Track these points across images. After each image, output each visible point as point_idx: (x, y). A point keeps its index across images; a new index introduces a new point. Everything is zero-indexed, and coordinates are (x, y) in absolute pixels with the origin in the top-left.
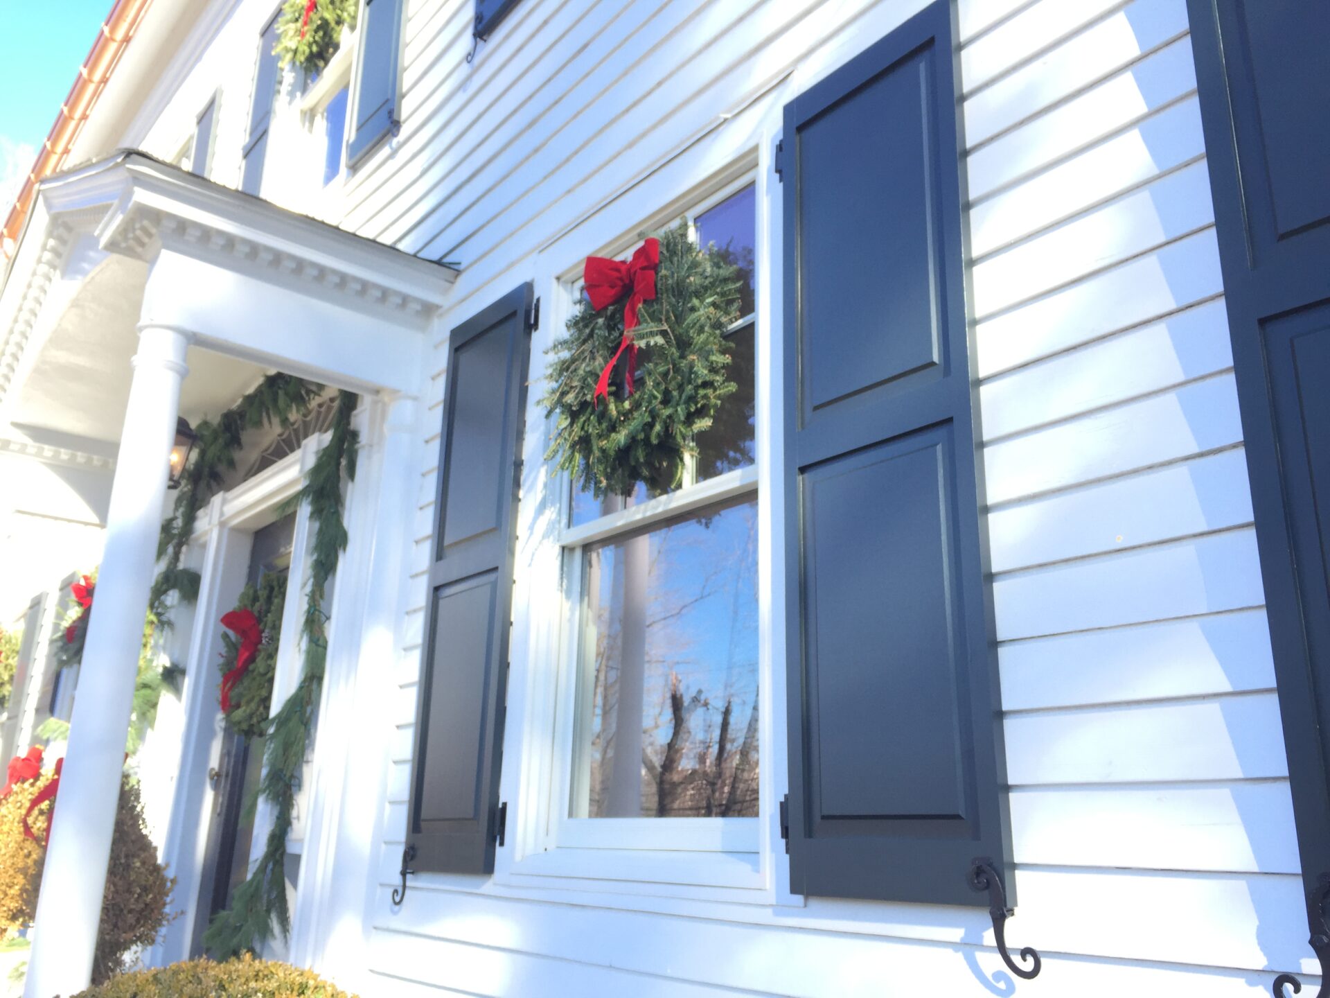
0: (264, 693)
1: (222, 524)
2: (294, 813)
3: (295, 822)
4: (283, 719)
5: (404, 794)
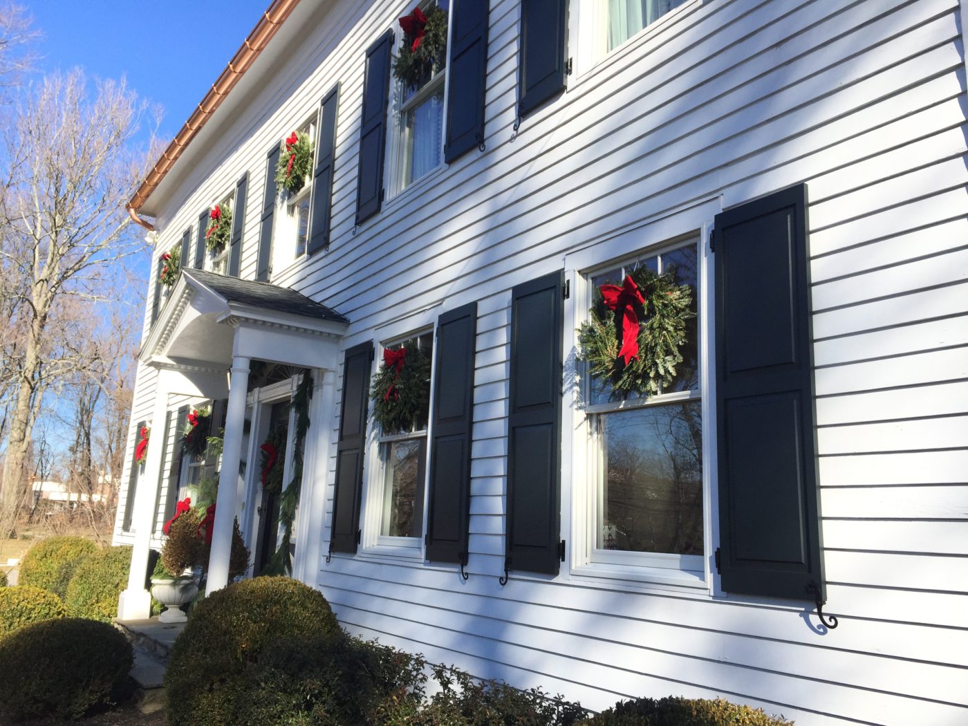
0: (279, 479)
1: (259, 402)
2: (292, 528)
3: (293, 531)
4: (287, 493)
5: (330, 524)
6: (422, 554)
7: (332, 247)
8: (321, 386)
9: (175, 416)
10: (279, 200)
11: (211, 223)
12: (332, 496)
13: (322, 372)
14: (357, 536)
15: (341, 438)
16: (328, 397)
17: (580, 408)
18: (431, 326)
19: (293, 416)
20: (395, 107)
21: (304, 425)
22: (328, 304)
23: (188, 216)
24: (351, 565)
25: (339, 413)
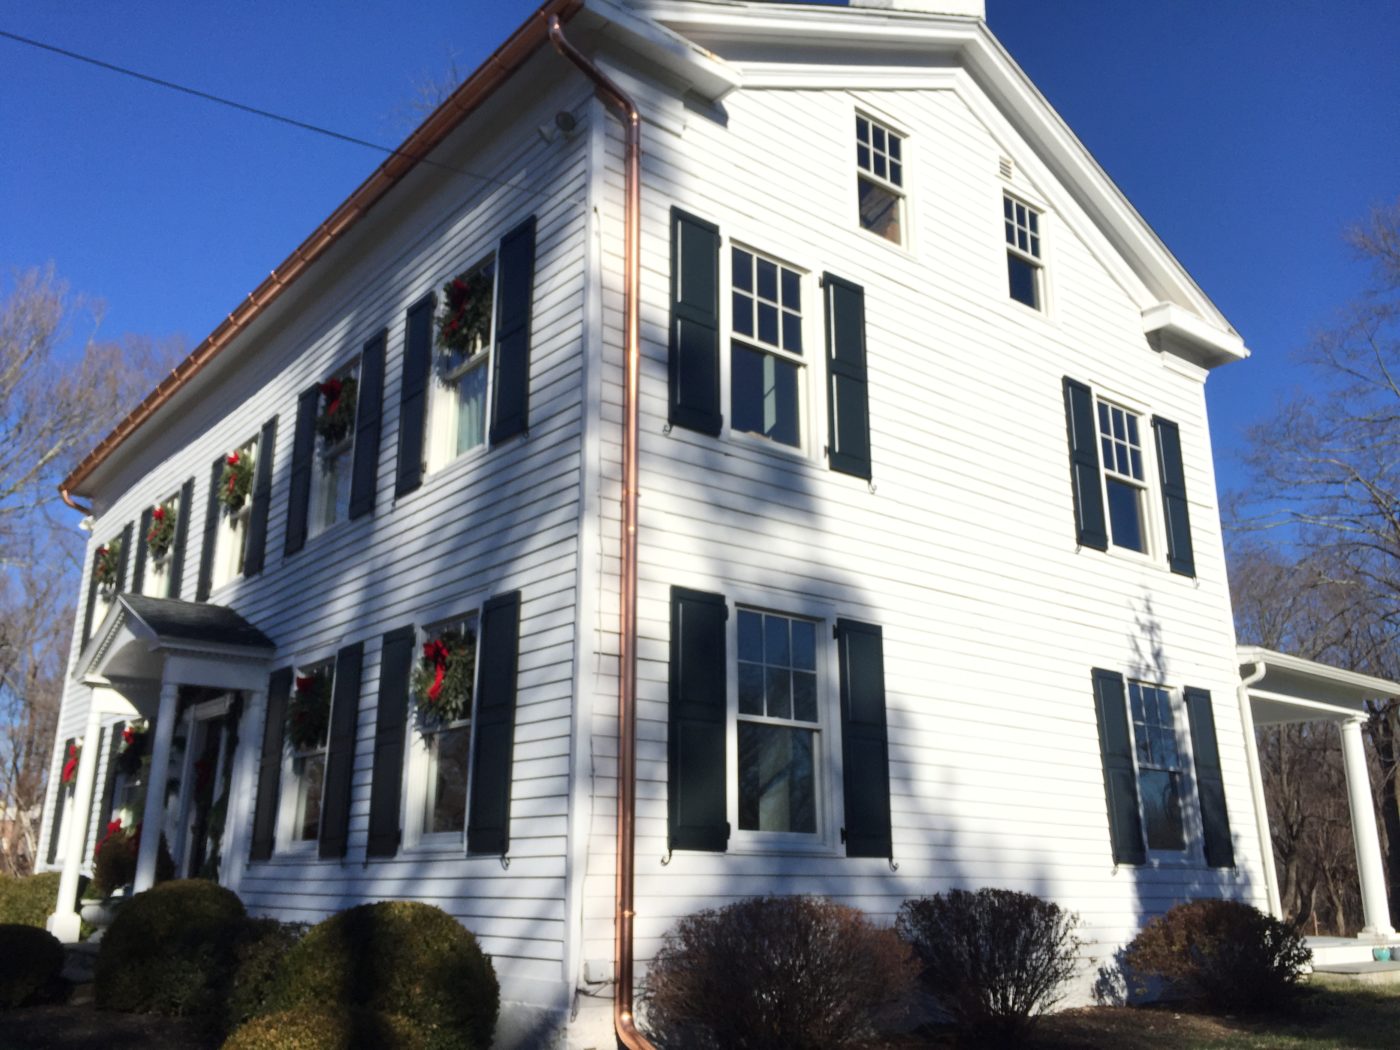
0: (211, 794)
1: (194, 719)
2: (220, 842)
3: (220, 845)
4: (215, 810)
5: (251, 835)
6: (317, 852)
7: (266, 572)
8: (248, 707)
9: (109, 732)
10: (222, 514)
11: (154, 523)
12: (253, 808)
13: (251, 693)
14: (271, 842)
15: (264, 755)
16: (254, 717)
17: (417, 730)
18: (333, 658)
19: (224, 734)
20: (319, 455)
21: (233, 743)
22: (260, 627)
23: (129, 508)
24: (265, 870)
25: (262, 731)
